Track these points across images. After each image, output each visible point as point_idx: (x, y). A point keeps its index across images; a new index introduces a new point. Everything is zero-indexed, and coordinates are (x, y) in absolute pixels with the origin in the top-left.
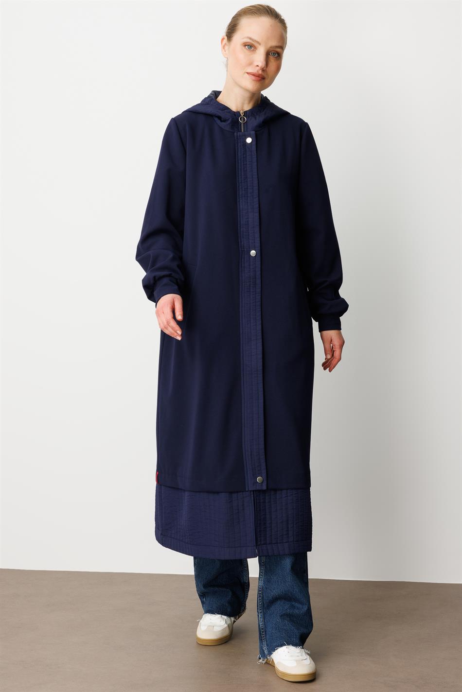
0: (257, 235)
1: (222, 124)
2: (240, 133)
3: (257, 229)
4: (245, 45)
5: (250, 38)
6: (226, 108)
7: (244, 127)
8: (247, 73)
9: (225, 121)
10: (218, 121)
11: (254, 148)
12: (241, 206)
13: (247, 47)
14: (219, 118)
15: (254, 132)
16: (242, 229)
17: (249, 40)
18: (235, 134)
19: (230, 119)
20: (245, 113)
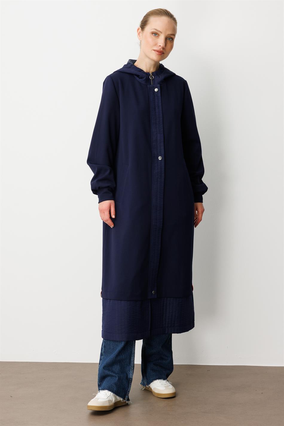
0: (162, 148)
1: (140, 80)
2: (151, 86)
3: (162, 144)
4: (153, 33)
5: (156, 30)
6: (141, 71)
7: (153, 82)
8: (154, 50)
9: (141, 78)
10: (138, 78)
11: (159, 95)
12: (153, 130)
13: (153, 34)
14: (138, 76)
15: (159, 85)
16: (153, 144)
17: (155, 31)
18: (148, 86)
19: (145, 77)
20: (153, 73)
